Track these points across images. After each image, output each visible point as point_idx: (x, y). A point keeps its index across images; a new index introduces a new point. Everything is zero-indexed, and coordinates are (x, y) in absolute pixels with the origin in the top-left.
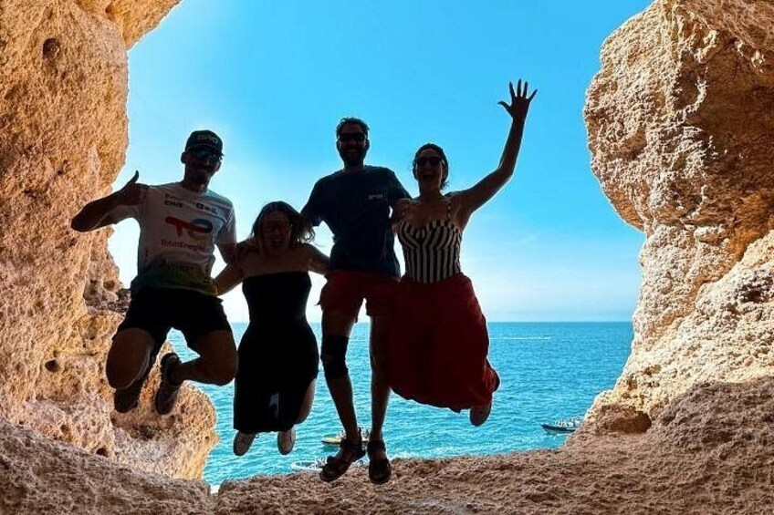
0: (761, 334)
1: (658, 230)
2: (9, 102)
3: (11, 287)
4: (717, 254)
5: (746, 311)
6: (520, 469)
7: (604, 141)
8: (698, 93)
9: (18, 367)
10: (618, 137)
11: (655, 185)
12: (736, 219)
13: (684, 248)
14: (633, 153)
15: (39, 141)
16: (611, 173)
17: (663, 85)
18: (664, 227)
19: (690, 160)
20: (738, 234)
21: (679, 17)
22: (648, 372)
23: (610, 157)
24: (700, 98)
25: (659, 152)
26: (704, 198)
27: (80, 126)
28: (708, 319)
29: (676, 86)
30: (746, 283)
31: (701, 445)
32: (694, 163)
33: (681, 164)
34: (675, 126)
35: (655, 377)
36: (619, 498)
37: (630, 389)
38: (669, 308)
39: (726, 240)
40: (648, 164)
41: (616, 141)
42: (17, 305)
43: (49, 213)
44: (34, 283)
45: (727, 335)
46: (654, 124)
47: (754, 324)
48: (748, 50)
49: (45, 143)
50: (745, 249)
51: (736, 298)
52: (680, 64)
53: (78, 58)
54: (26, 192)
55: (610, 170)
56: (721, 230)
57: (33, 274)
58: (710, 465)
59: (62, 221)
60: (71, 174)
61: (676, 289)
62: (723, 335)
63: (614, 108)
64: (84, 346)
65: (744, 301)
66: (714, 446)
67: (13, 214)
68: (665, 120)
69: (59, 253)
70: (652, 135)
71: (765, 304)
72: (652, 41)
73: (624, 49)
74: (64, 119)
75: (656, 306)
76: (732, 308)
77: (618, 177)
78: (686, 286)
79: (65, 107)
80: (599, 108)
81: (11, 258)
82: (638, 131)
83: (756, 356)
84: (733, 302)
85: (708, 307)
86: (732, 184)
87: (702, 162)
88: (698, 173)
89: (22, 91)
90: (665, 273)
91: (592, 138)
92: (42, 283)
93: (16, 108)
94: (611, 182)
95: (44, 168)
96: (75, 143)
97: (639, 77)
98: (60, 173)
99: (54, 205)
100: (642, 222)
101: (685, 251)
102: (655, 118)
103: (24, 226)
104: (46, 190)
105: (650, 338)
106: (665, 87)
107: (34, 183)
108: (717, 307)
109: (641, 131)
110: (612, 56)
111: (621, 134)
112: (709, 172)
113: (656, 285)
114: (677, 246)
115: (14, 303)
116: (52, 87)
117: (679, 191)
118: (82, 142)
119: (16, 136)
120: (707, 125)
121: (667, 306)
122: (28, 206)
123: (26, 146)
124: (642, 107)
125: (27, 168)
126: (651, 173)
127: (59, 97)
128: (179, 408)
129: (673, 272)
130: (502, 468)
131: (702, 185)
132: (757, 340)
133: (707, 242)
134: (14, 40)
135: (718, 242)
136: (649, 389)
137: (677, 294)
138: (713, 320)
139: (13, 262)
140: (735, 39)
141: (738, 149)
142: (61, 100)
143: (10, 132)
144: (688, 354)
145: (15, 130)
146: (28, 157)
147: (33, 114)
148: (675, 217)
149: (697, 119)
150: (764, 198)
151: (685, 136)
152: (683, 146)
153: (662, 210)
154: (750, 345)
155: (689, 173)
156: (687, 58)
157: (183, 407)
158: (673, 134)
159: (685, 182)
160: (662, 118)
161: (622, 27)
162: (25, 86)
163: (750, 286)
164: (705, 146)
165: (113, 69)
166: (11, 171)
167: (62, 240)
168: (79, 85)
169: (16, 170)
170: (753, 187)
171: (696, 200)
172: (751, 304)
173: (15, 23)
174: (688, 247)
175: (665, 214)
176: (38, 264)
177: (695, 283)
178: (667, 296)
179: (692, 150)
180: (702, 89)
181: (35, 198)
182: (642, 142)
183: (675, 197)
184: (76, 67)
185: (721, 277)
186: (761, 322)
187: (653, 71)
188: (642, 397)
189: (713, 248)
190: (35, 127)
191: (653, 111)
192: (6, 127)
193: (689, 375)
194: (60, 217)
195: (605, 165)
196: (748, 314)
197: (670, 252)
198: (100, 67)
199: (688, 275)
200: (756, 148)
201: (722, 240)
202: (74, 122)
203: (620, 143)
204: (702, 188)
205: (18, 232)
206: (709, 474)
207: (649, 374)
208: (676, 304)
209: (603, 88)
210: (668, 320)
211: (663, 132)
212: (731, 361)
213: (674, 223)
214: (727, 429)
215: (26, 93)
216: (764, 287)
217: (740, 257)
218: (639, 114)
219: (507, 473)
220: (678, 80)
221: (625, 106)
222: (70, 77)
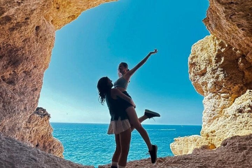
0: (244, 121)
1: (210, 94)
2: (23, 43)
3: (18, 102)
4: (228, 101)
5: (239, 115)
6: (191, 159)
7: (194, 71)
8: (221, 60)
9: (19, 129)
10: (199, 70)
11: (210, 82)
12: (232, 92)
13: (217, 99)
14: (203, 74)
15: (31, 56)
16: (195, 79)
17: (212, 57)
18: (212, 94)
19: (220, 76)
20: (233, 96)
21: (217, 41)
22: (212, 132)
23: (195, 75)
24: (222, 61)
25: (211, 74)
26: (224, 86)
27: (43, 53)
28: (227, 118)
29: (216, 58)
30: (239, 108)
31: (238, 151)
32: (221, 77)
33: (217, 77)
34: (215, 68)
35: (214, 134)
36: (224, 166)
37: (207, 137)
38: (215, 115)
39: (230, 97)
40: (207, 77)
41: (198, 71)
42: (19, 108)
43: (30, 79)
44: (24, 101)
45: (234, 122)
46: (210, 67)
47: (241, 119)
48: (236, 50)
49: (32, 57)
50: (235, 100)
51: (236, 112)
52: (217, 52)
53: (45, 33)
54: (24, 72)
55: (195, 78)
56: (228, 95)
57: (24, 98)
58: (244, 156)
59: (34, 82)
60: (39, 68)
61: (216, 110)
62: (233, 122)
63: (197, 62)
64: (26, 125)
65: (238, 113)
66: (242, 151)
67: (19, 79)
68: (213, 66)
69: (32, 92)
70: (209, 69)
71: (244, 114)
72: (207, 46)
73: (199, 48)
74: (39, 50)
75: (211, 115)
76: (235, 115)
77: (198, 80)
78: (219, 109)
79: (40, 47)
80: (193, 62)
81: (17, 93)
82: (205, 69)
83: (243, 127)
84: (235, 113)
85: (228, 115)
86: (231, 83)
87: (223, 77)
88: (222, 80)
89: (28, 40)
90: (213, 106)
91: (190, 70)
92: (26, 102)
93: (25, 45)
94: (196, 82)
95: (31, 65)
96: (41, 58)
97: (204, 55)
98: (35, 67)
99: (32, 77)
100: (204, 92)
101: (217, 100)
102: (210, 65)
103: (22, 83)
104: (31, 72)
105: (209, 123)
106: (212, 58)
107: (27, 69)
108: (231, 114)
109: (206, 68)
110: (196, 49)
111: (200, 69)
112: (225, 80)
113: (211, 109)
114: (215, 99)
115: (18, 107)
116: (37, 40)
117: (216, 84)
118: (43, 58)
119: (23, 54)
120: (224, 68)
121: (214, 115)
122: (24, 76)
123: (26, 57)
124: (206, 62)
125: (26, 64)
126: (208, 79)
127: (38, 44)
128: (52, 147)
129: (215, 105)
130: (185, 159)
131: (223, 83)
132: (244, 123)
133: (224, 98)
134: (31, 24)
135: (228, 98)
136: (213, 137)
137: (217, 111)
138: (230, 118)
139: (18, 94)
140: (232, 47)
141: (233, 74)
142: (39, 45)
143: (22, 52)
144: (223, 127)
145: (23, 52)
146: (27, 61)
147: (30, 48)
148: (215, 91)
149: (222, 66)
150: (239, 87)
151: (218, 70)
152: (218, 73)
153: (212, 89)
154: (241, 124)
155: (220, 79)
156: (219, 51)
157: (54, 146)
158: (215, 69)
159: (218, 82)
160: (212, 65)
161: (197, 42)
162: (29, 39)
163: (239, 109)
164: (224, 73)
165: (53, 38)
166: (21, 64)
167: (33, 88)
168: (44, 41)
169: (22, 65)
170: (237, 84)
171: (222, 87)
172: (240, 114)
173: (34, 18)
174: (219, 99)
175: (212, 90)
176: (26, 95)
177: (222, 109)
178: (214, 112)
179: (220, 74)
180: (223, 59)
181: (26, 74)
182: (206, 71)
183: (215, 86)
184: (44, 35)
185: (229, 107)
186: (243, 118)
187: (208, 54)
188: (212, 139)
189: (226, 99)
190: (30, 52)
191: (209, 64)
192: (21, 51)
193: (225, 133)
194: (34, 81)
195: (194, 77)
196: (239, 116)
197: (214, 100)
198: (50, 37)
199: (220, 106)
200: (237, 74)
201: (229, 97)
202: (42, 52)
203: (200, 71)
204: (223, 84)
205: (20, 84)
206: (245, 158)
207: (212, 133)
208: (216, 114)
209: (194, 57)
210: (214, 118)
211: (212, 69)
212: (237, 129)
213: (214, 93)
214: (244, 146)
215: (29, 41)
216: (243, 109)
217: (234, 102)
218: (205, 64)
219: (188, 161)
220: (216, 56)
221: (201, 62)
222: (43, 38)
